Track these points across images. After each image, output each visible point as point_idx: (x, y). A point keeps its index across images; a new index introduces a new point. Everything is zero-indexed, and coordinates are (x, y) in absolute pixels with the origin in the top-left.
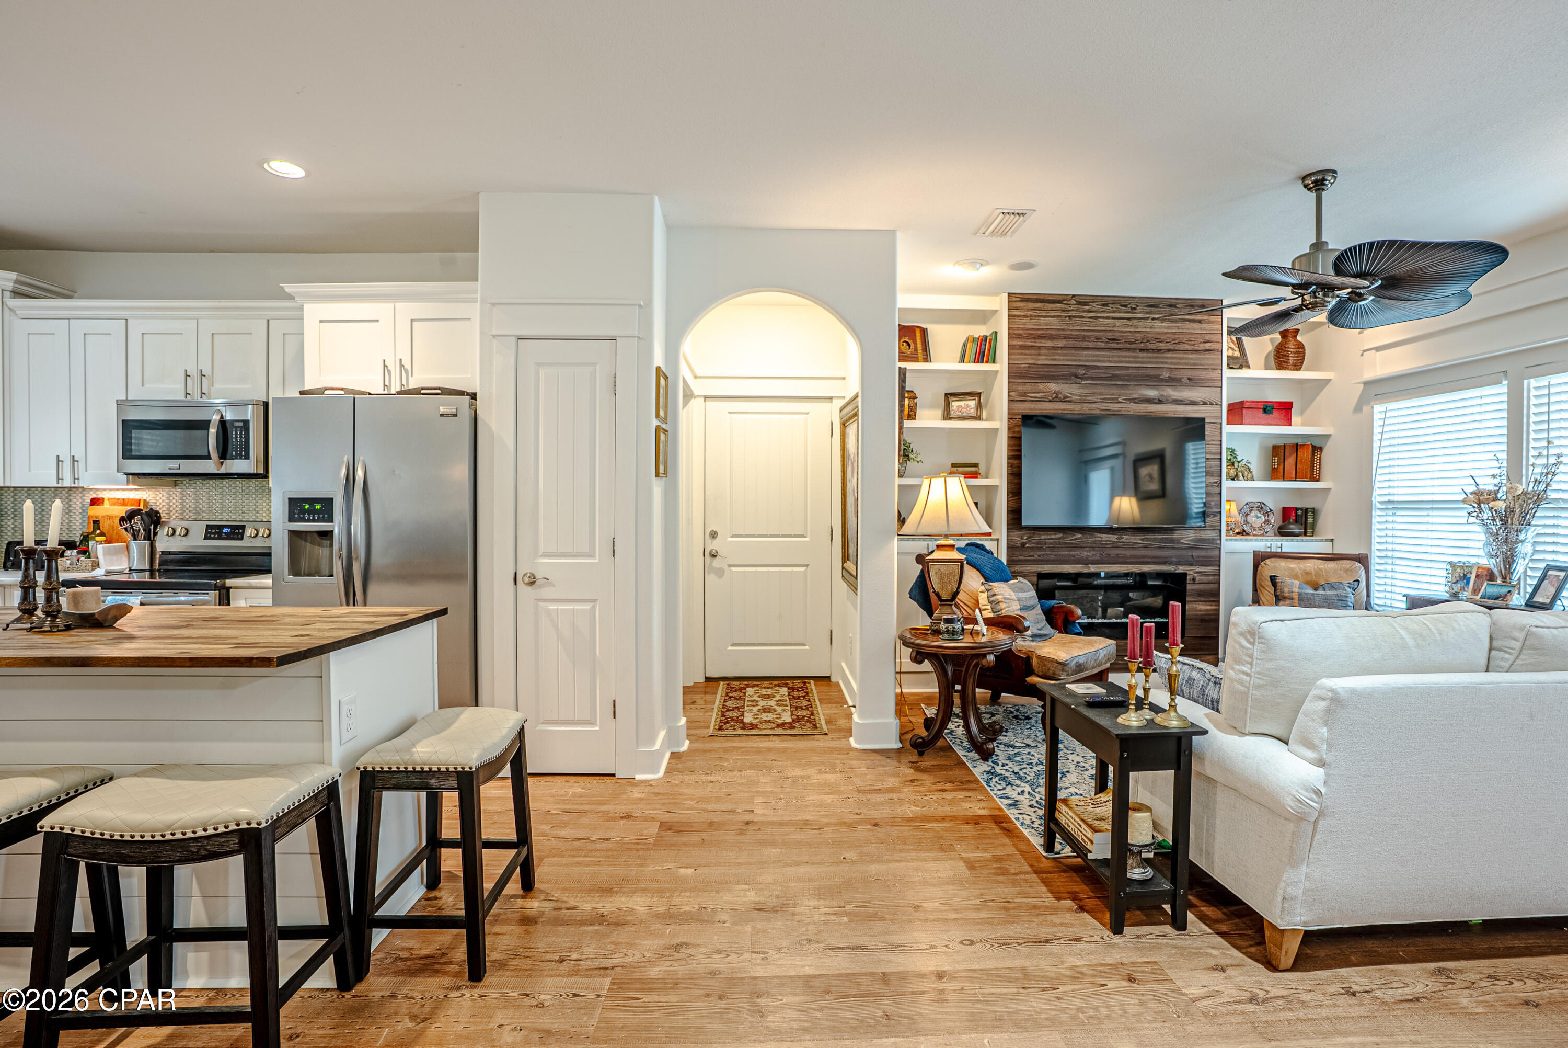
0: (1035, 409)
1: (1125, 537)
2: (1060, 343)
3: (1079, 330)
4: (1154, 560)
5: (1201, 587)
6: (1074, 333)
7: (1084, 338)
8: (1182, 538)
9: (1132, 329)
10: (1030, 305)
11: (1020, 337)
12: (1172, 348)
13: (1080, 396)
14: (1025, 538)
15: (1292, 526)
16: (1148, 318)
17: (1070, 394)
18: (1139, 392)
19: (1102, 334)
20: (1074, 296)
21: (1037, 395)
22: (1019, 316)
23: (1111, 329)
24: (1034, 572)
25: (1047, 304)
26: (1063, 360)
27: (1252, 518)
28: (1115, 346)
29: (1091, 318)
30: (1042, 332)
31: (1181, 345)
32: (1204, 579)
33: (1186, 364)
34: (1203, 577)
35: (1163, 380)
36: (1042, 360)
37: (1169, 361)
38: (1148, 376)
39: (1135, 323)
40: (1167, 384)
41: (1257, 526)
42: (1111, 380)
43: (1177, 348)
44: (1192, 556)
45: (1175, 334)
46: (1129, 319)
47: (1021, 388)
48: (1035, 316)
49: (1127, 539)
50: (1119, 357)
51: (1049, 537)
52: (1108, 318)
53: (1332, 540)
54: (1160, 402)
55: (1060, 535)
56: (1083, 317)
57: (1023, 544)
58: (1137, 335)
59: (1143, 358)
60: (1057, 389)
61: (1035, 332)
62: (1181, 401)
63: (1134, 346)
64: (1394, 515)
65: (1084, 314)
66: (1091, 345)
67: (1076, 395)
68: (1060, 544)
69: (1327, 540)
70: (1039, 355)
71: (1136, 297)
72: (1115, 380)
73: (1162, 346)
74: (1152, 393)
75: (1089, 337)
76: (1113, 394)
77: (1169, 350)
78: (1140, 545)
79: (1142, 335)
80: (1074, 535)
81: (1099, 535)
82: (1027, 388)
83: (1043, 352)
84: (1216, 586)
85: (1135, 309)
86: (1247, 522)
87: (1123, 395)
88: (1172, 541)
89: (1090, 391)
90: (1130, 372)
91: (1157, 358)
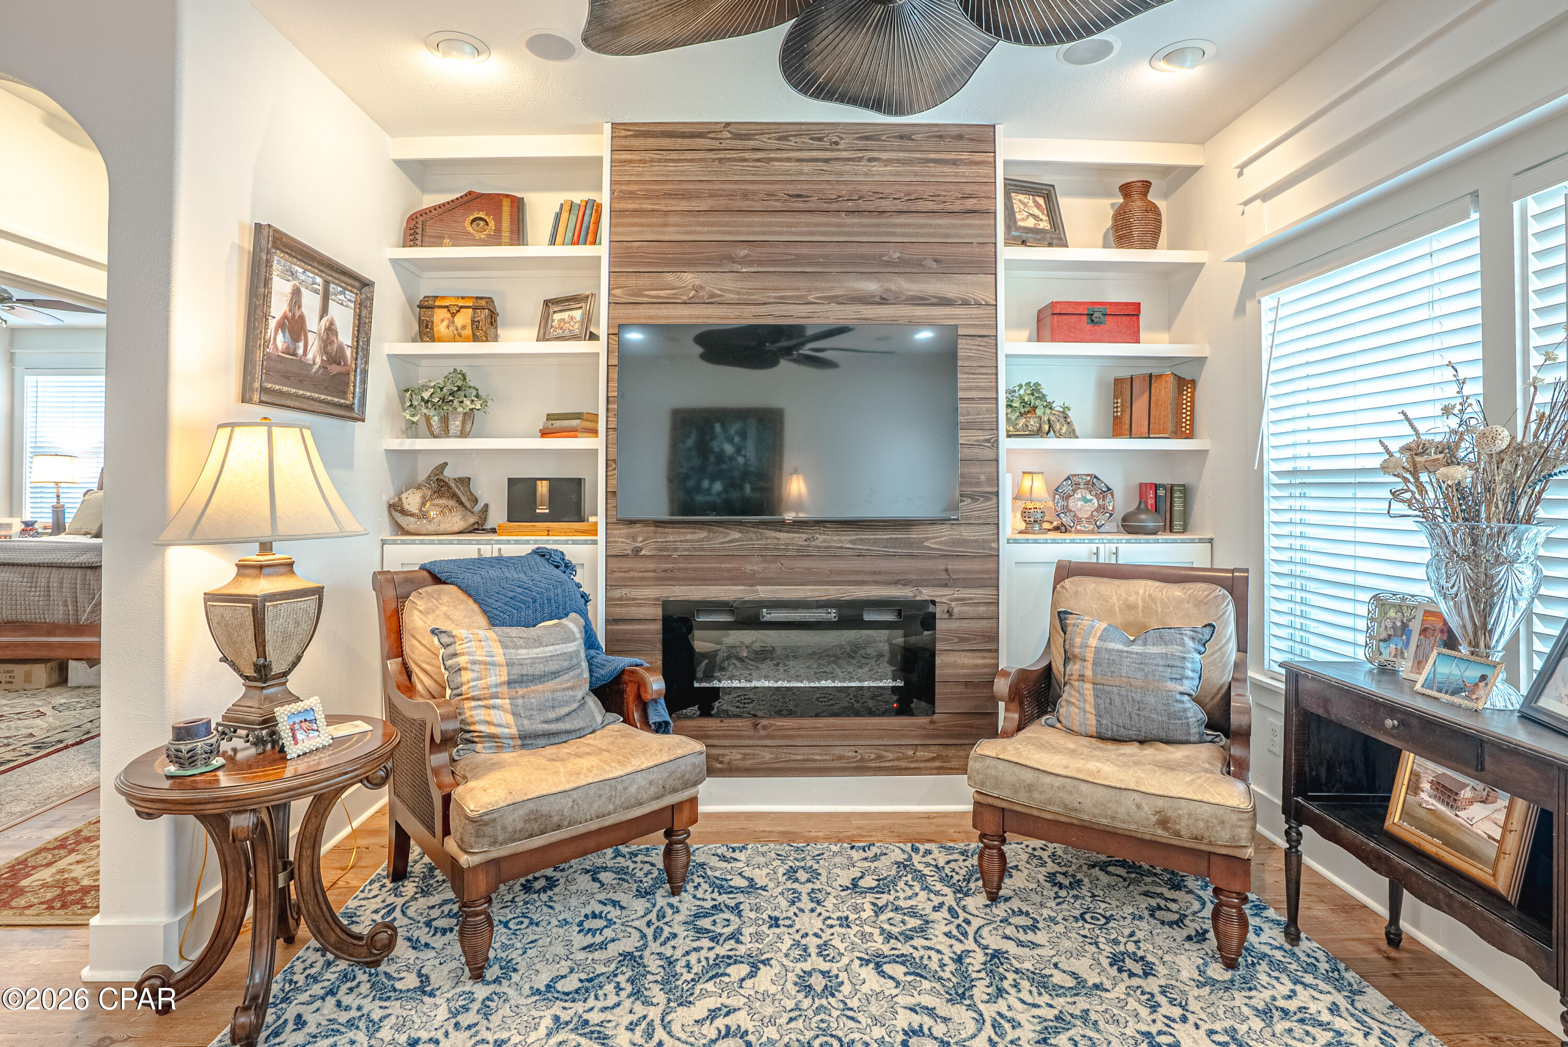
0: (658, 317)
1: (821, 538)
2: (704, 205)
3: (736, 182)
4: (876, 578)
5: (965, 624)
6: (726, 186)
7: (745, 195)
8: (927, 539)
9: (832, 178)
10: (651, 142)
11: (631, 195)
12: (905, 209)
13: (738, 293)
14: (640, 539)
15: (1143, 517)
16: (860, 159)
17: (720, 290)
18: (846, 284)
19: (777, 187)
20: (728, 124)
21: (662, 293)
22: (630, 161)
23: (793, 178)
24: (657, 599)
25: (680, 140)
26: (708, 232)
27: (1076, 503)
28: (801, 206)
29: (758, 160)
30: (671, 187)
31: (921, 202)
32: (969, 610)
33: (930, 235)
34: (966, 608)
35: (888, 264)
36: (671, 234)
37: (899, 230)
38: (862, 256)
39: (838, 166)
40: (896, 270)
41: (1083, 515)
42: (795, 265)
43: (913, 209)
44: (946, 570)
45: (910, 183)
46: (826, 161)
47: (632, 281)
48: (660, 161)
49: (824, 541)
50: (808, 225)
51: (682, 538)
52: (789, 160)
53: (1211, 541)
54: (883, 301)
55: (702, 534)
56: (745, 160)
57: (637, 551)
58: (841, 187)
59: (852, 226)
60: (698, 282)
61: (658, 187)
62: (922, 298)
63: (834, 206)
64: (1303, 496)
65: (747, 155)
66: (758, 206)
67: (730, 291)
68: (702, 549)
69: (1201, 541)
70: (665, 225)
71: (838, 124)
72: (801, 265)
73: (885, 205)
74: (871, 286)
75: (754, 193)
76: (798, 289)
77: (900, 212)
78: (850, 552)
79: (851, 188)
80: (728, 534)
81: (773, 534)
82: (644, 281)
83: (672, 219)
84: (990, 623)
85: (836, 143)
86: (1066, 510)
87: (816, 289)
88: (909, 543)
89: (758, 284)
90: (829, 250)
91: (877, 225)
